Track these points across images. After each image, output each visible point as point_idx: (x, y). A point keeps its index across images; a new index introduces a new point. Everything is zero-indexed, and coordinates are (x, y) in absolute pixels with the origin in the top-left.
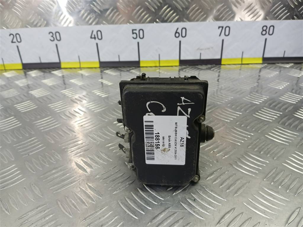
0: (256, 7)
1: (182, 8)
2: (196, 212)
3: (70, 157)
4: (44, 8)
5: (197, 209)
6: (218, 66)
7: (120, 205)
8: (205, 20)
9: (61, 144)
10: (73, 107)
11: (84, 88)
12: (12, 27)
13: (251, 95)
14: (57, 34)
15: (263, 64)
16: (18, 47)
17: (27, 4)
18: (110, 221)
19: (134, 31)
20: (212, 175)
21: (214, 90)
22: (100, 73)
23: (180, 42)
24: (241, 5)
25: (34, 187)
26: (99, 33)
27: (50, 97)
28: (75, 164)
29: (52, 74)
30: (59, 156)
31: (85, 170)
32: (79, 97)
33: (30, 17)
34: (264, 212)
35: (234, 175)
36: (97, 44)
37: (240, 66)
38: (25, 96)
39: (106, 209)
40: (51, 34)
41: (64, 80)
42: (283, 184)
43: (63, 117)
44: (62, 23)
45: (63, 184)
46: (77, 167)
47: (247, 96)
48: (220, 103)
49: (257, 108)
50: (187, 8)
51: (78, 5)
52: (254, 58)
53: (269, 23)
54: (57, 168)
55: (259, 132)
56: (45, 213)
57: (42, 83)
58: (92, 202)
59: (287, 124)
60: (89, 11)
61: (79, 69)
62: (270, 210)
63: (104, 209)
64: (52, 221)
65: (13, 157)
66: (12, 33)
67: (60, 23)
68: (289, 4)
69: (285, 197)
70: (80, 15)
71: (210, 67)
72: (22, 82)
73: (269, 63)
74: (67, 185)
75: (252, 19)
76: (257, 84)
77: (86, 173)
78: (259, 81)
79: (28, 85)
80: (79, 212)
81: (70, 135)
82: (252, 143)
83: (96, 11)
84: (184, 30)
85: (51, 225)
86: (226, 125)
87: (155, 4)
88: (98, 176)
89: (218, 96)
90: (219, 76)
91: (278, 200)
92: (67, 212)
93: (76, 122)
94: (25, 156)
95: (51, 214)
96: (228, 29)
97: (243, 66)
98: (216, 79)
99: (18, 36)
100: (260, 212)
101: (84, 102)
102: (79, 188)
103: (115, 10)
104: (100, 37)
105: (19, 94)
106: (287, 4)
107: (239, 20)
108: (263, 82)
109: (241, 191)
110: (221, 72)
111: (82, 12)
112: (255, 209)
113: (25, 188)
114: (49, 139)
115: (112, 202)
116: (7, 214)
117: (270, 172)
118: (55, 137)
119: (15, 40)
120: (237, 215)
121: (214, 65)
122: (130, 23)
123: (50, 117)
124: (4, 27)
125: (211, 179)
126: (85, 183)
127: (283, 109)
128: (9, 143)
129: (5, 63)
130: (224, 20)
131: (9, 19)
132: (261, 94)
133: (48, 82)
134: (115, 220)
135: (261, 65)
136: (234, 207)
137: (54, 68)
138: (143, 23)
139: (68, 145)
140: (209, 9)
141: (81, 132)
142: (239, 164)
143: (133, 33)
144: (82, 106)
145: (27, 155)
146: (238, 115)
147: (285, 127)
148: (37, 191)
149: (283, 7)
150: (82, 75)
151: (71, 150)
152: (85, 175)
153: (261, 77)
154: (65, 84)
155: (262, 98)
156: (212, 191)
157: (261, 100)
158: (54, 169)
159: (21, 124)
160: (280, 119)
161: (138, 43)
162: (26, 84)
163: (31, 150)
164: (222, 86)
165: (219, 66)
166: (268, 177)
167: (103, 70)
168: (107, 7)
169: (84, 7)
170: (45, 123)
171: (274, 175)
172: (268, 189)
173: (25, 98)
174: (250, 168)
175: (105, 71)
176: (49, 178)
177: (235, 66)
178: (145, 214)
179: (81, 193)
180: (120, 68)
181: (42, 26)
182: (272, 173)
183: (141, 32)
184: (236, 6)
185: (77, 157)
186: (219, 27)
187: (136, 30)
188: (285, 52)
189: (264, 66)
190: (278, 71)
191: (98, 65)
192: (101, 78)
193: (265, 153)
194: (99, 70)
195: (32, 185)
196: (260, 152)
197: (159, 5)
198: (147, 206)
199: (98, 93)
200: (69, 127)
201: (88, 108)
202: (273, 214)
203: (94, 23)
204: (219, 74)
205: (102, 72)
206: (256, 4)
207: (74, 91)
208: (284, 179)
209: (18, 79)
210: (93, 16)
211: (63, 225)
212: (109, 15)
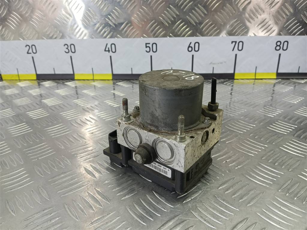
0: (270, 23)
1: (196, 23)
2: (207, 221)
3: (79, 162)
4: (60, 21)
5: (208, 218)
6: (231, 81)
7: (128, 210)
8: (218, 34)
9: (71, 150)
10: (85, 115)
11: (96, 98)
12: (28, 39)
13: (265, 109)
14: (72, 46)
15: (278, 79)
16: (33, 57)
17: (44, 16)
18: (117, 226)
19: (148, 45)
20: (224, 185)
21: (227, 103)
22: (112, 85)
23: (193, 56)
24: (254, 21)
25: (42, 190)
26: (113, 46)
27: (62, 106)
28: (84, 169)
29: (65, 85)
30: (68, 161)
31: (94, 176)
32: (91, 106)
33: (46, 30)
34: (279, 223)
35: (247, 185)
36: (111, 57)
37: (253, 80)
38: (37, 104)
39: (113, 214)
40: (66, 46)
41: (76, 91)
42: (299, 195)
43: (74, 124)
44: (78, 36)
45: (71, 188)
46: (86, 173)
47: (261, 109)
48: (233, 115)
49: (272, 122)
50: (201, 23)
51: (94, 18)
52: (268, 73)
53: (283, 38)
54: (65, 173)
55: (274, 143)
56: (51, 216)
57: (55, 92)
58: (99, 206)
59: (302, 137)
60: (104, 25)
61: (93, 81)
62: (285, 221)
63: (111, 214)
64: (58, 224)
65: (23, 162)
66: (28, 44)
67: (75, 36)
68: (303, 20)
69: (302, 209)
70: (96, 28)
71: (223, 81)
72: (35, 92)
73: (283, 79)
74: (75, 189)
75: (266, 34)
76: (271, 98)
77: (95, 179)
78: (274, 95)
79: (41, 94)
80: (86, 216)
81: (80, 141)
82: (266, 154)
83: (111, 24)
84: (197, 45)
85: (56, 228)
86: (239, 136)
87: (169, 18)
88: (106, 182)
89: (231, 109)
90: (232, 90)
91: (293, 211)
92: (74, 216)
93: (87, 129)
94: (34, 160)
95: (57, 217)
96: (241, 44)
97: (256, 81)
98: (229, 93)
99: (33, 47)
100: (275, 223)
101: (96, 111)
102: (87, 192)
103: (130, 24)
104: (114, 50)
105: (31, 102)
106: (301, 20)
107: (253, 35)
108: (277, 96)
109: (255, 201)
110: (234, 86)
111: (98, 25)
112: (269, 219)
113: (32, 191)
114: (59, 144)
115: (121, 208)
116: (13, 215)
117: (285, 184)
118: (65, 143)
119: (30, 51)
120: (251, 225)
121: (227, 79)
122: (144, 37)
123: (62, 124)
124: (21, 39)
125: (223, 189)
126: (94, 188)
127: (298, 123)
128: (19, 147)
129: (19, 73)
130: (237, 35)
131: (26, 31)
132: (276, 108)
133: (62, 91)
134: (122, 225)
135: (275, 80)
136: (247, 217)
137: (67, 79)
138: (157, 37)
139: (78, 151)
140: (222, 24)
141: (91, 139)
142: (253, 175)
143: (146, 47)
144: (94, 115)
145: (37, 160)
146: (252, 127)
147: (300, 140)
148: (45, 194)
149: (297, 23)
150: (95, 86)
151: (81, 156)
152: (94, 180)
153: (275, 92)
154: (77, 94)
155: (276, 111)
156: (224, 200)
157: (275, 114)
158: (63, 173)
159: (32, 130)
160: (295, 132)
161: (151, 56)
162: (39, 94)
163: (40, 155)
164: (235, 99)
165: (233, 80)
166: (283, 188)
167: (115, 82)
168: (121, 21)
169: (99, 20)
170: (56, 130)
171: (289, 187)
172: (283, 200)
173: (37, 106)
174: (264, 179)
175: (117, 83)
176: (56, 182)
177: (248, 81)
178: (154, 221)
179: (89, 198)
180: (132, 81)
181: (57, 38)
182: (287, 184)
183: (154, 45)
184: (249, 22)
185: (87, 162)
186: (232, 42)
187: (149, 44)
188: (299, 67)
189: (278, 81)
190: (292, 86)
191: (111, 77)
192: (113, 89)
193: (279, 164)
194: (111, 82)
195: (40, 188)
196: (275, 164)
197: (173, 19)
198: (156, 213)
199: (110, 103)
200: (79, 134)
201: (99, 117)
202: (288, 225)
203: (108, 37)
204: (232, 88)
205: (114, 84)
206: (270, 20)
207: (86, 100)
208: (300, 191)
209: (31, 89)
210: (108, 30)
211: (69, 228)
212: (123, 29)
